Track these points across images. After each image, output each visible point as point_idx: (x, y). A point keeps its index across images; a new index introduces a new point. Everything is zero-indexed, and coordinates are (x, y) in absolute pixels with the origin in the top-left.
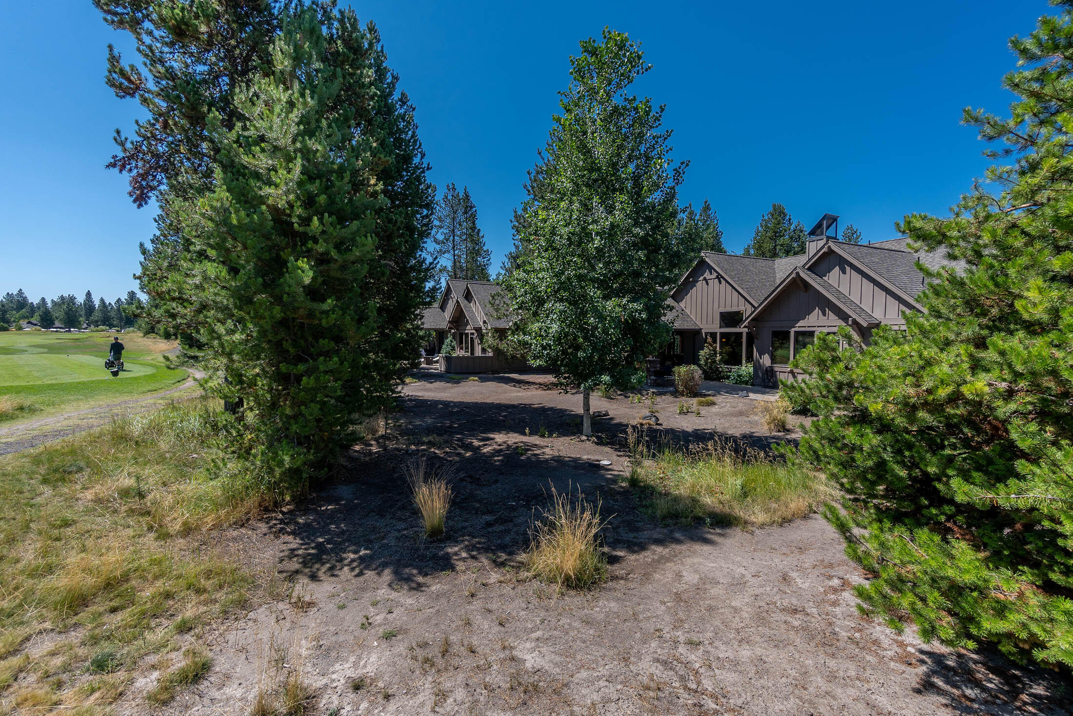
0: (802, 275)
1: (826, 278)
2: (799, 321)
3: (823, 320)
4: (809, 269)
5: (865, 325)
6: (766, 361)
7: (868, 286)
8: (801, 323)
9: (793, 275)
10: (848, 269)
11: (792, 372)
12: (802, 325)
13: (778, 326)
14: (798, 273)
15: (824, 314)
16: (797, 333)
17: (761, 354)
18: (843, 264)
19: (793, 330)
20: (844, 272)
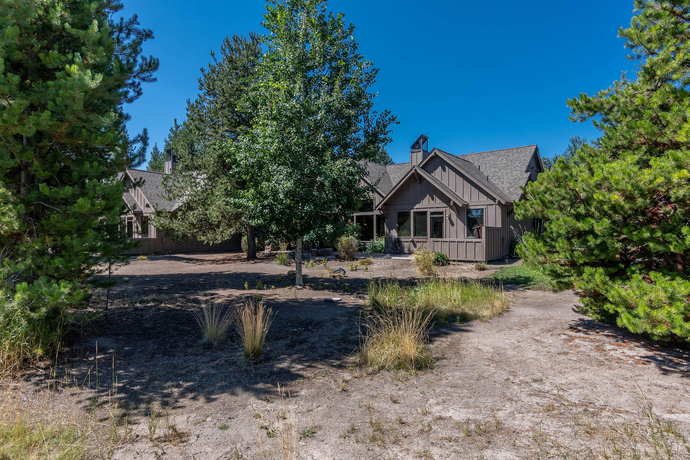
0: (419, 171)
1: (433, 174)
2: (416, 204)
3: (432, 204)
4: (422, 168)
5: (461, 205)
6: (394, 233)
7: (460, 179)
8: (417, 206)
9: (413, 171)
10: (447, 168)
11: (413, 241)
12: (419, 207)
13: (401, 208)
14: (415, 170)
15: (433, 199)
16: (416, 213)
17: (390, 229)
18: (444, 164)
19: (412, 211)
20: (445, 171)
